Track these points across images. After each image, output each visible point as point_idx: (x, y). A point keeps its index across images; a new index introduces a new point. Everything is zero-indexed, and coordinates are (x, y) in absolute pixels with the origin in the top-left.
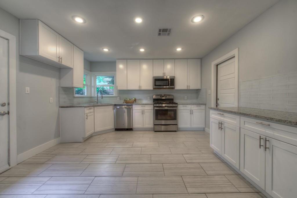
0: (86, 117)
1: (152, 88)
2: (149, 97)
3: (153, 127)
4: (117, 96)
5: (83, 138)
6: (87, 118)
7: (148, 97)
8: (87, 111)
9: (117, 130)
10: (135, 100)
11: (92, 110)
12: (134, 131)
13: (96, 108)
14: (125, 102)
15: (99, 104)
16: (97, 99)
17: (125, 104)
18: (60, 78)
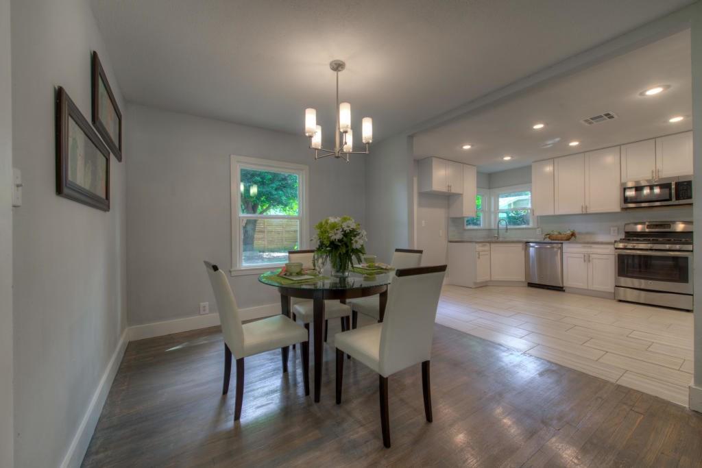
0: (477, 256)
1: (618, 209)
2: (616, 228)
3: (613, 291)
4: (536, 227)
5: (475, 283)
6: (479, 258)
7: (612, 228)
8: (479, 247)
9: (531, 285)
10: (573, 235)
11: (487, 248)
12: (569, 293)
13: (493, 245)
14: (549, 238)
15: (501, 239)
16: (498, 232)
17: (547, 240)
18: (449, 206)
